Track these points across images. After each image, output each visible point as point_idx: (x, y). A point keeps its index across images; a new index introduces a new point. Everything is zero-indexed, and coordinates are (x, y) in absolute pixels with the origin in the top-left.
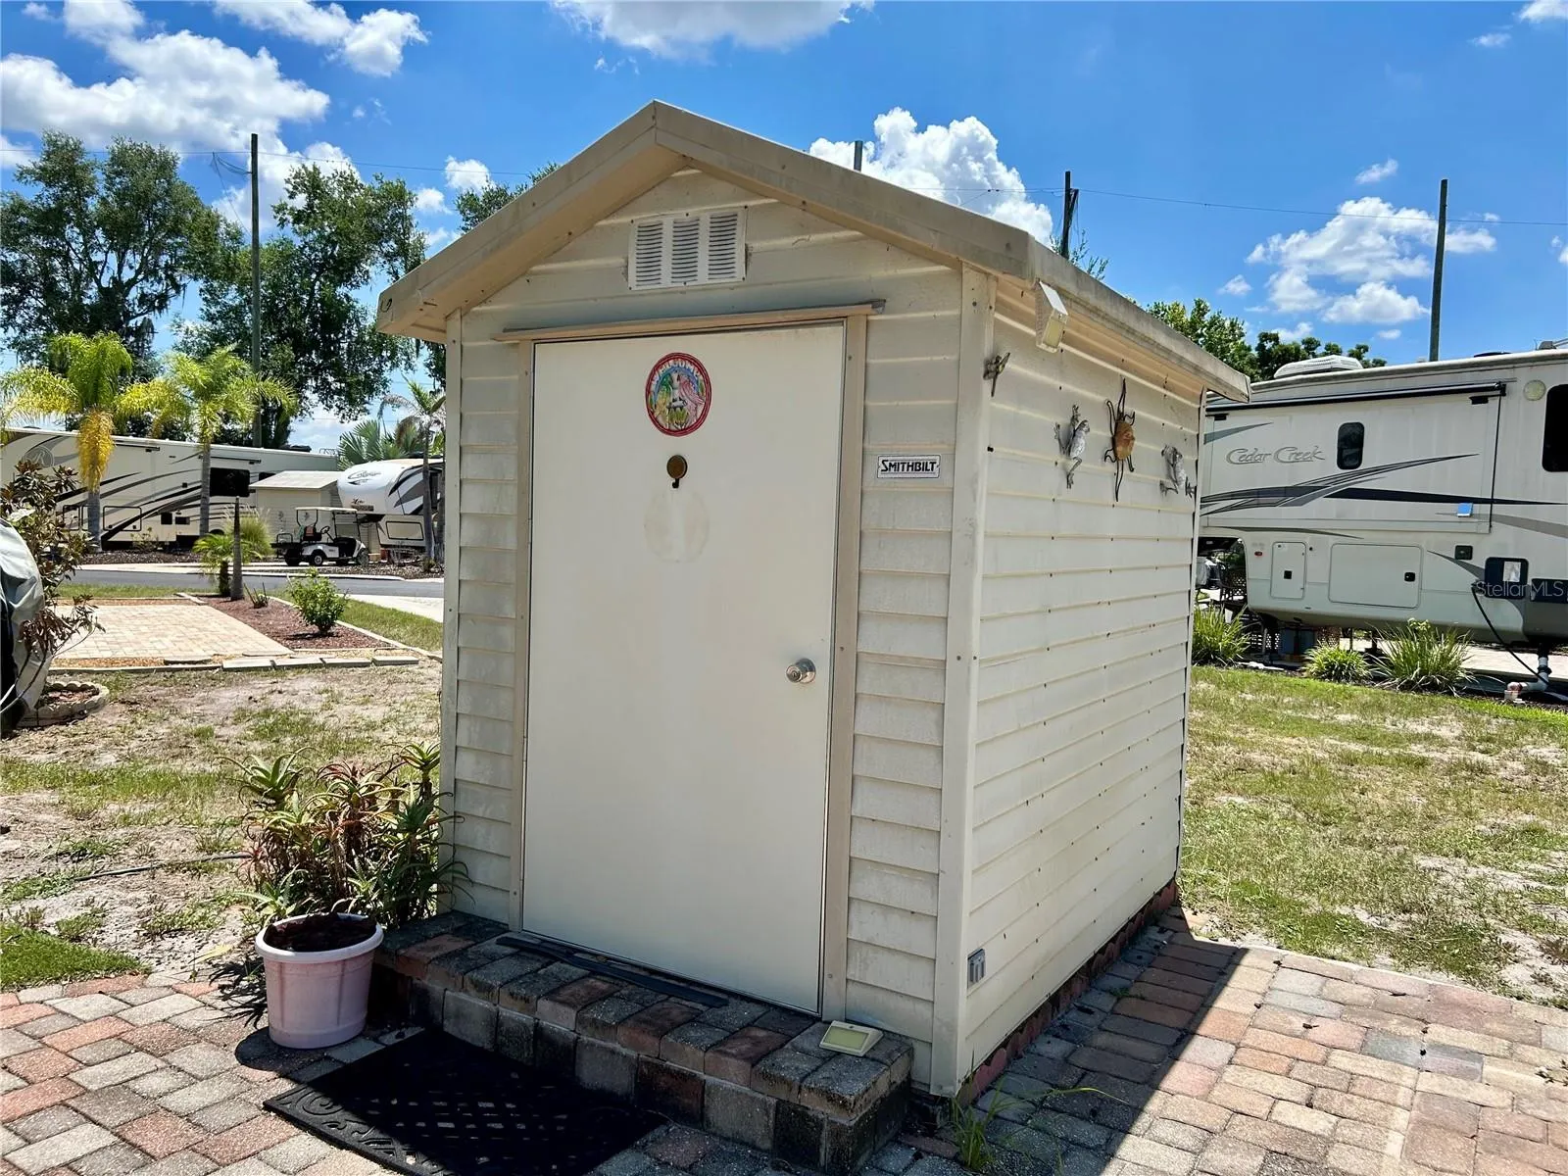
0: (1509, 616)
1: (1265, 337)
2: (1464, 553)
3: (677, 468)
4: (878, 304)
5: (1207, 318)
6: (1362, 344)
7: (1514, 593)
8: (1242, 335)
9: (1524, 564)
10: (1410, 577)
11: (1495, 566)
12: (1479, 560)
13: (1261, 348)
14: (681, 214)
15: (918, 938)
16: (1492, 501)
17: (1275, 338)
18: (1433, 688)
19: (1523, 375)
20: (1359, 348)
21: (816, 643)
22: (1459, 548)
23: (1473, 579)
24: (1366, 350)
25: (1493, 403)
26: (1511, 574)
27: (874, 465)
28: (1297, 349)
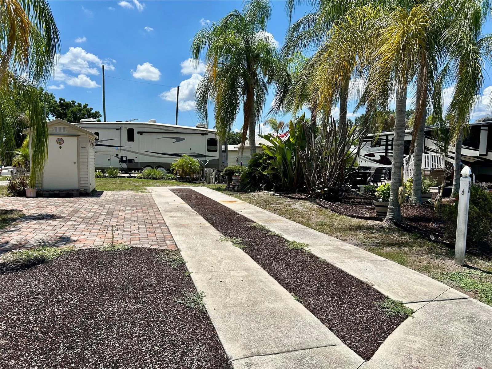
0: (124, 165)
1: (61, 99)
2: (117, 155)
3: (60, 147)
4: (80, 136)
5: (44, 92)
6: (87, 103)
7: (125, 161)
8: (54, 98)
9: (126, 157)
10: (109, 160)
11: (122, 157)
12: (119, 157)
13: (60, 102)
14: (60, 127)
15: (87, 182)
16: (121, 147)
17: (64, 100)
18: (114, 177)
19: (123, 126)
20: (86, 104)
21: (76, 161)
22: (116, 155)
23: (119, 160)
24: (88, 105)
25: (119, 130)
26: (124, 159)
27: (80, 148)
28: (70, 103)
